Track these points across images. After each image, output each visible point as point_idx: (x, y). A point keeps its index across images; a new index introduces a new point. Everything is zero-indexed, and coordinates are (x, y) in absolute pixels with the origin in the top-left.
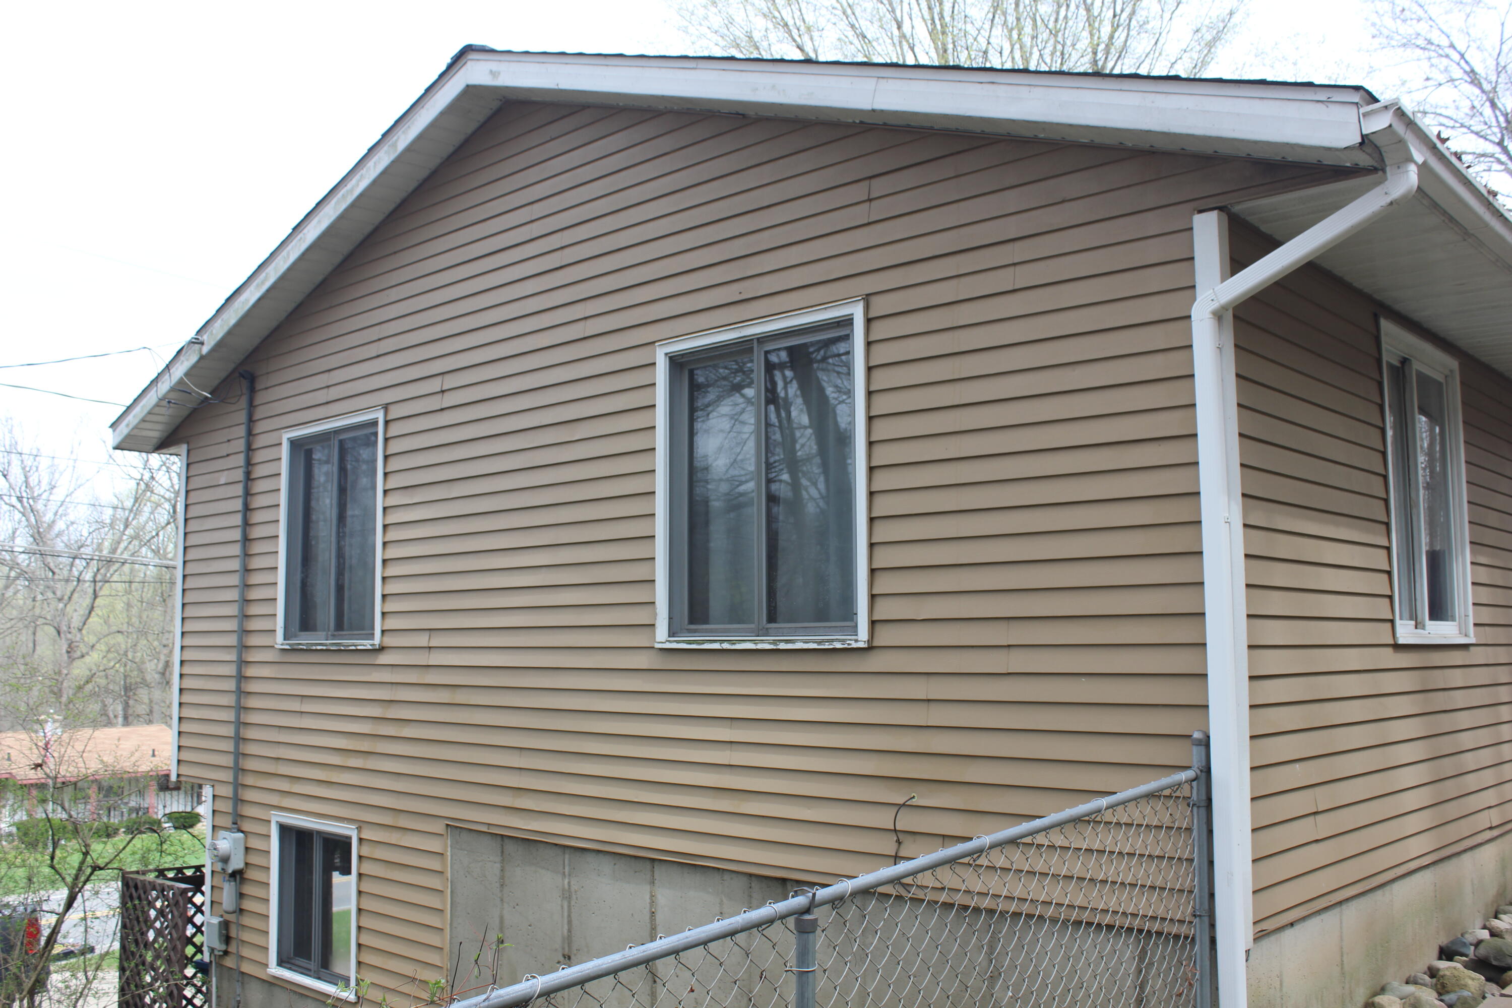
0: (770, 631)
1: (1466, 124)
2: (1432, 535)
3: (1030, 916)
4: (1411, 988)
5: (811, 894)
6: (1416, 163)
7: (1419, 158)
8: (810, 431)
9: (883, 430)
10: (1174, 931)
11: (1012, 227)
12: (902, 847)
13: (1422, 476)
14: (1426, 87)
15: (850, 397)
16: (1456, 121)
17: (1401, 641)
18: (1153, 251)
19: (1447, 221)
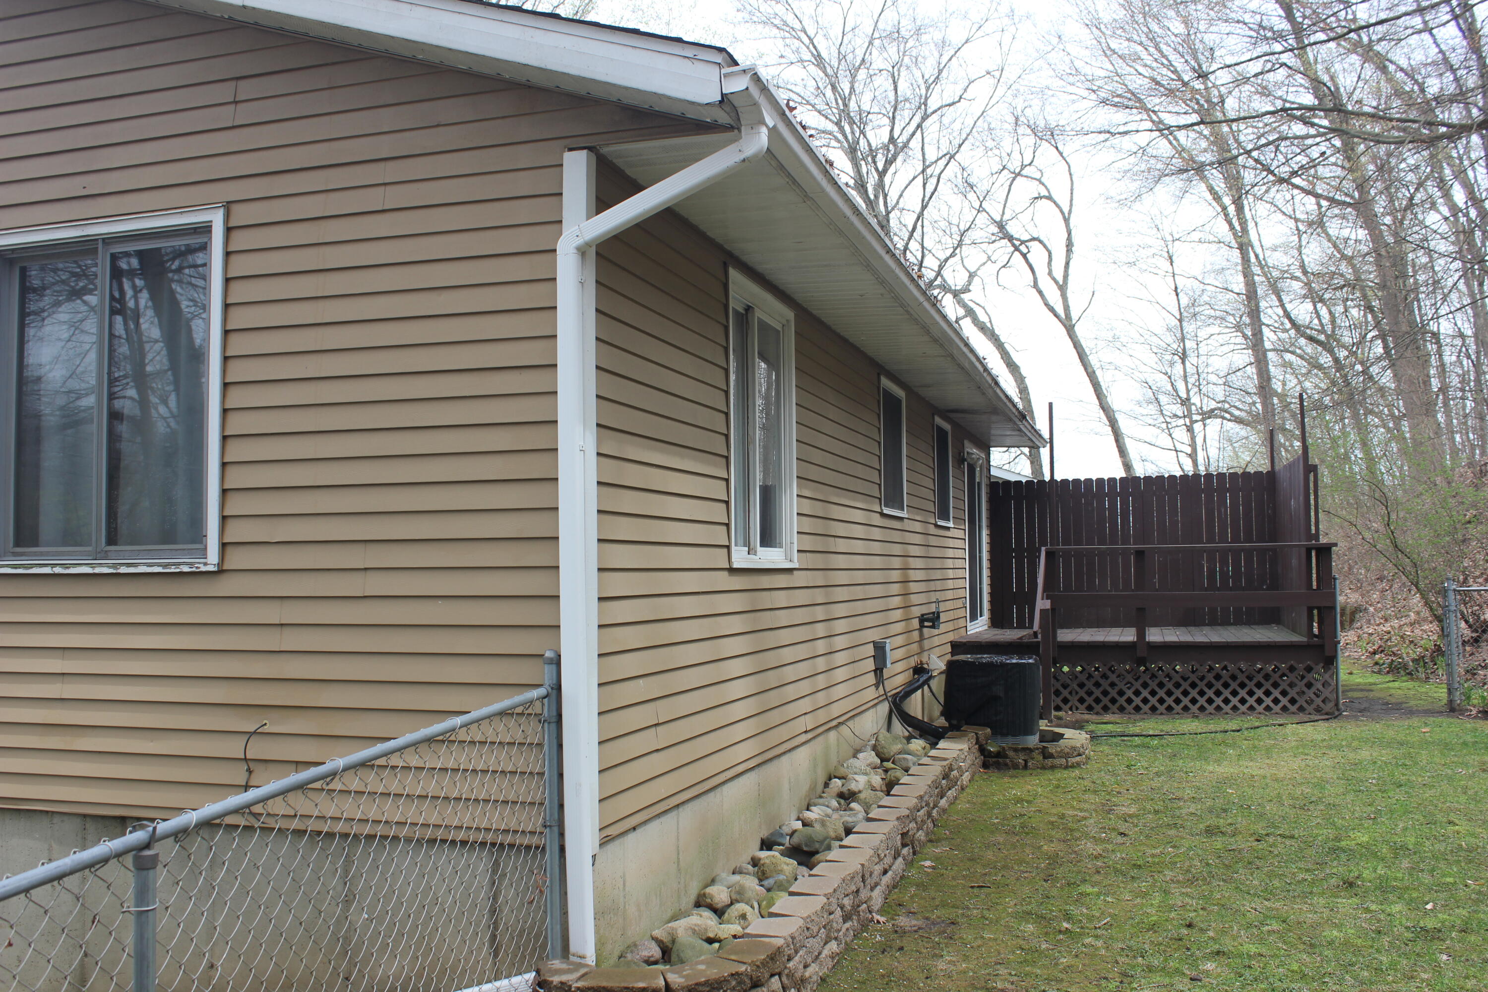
0: (109, 554)
1: (812, 102)
2: (766, 472)
3: (384, 837)
4: (737, 877)
5: (151, 829)
6: (767, 126)
7: (770, 123)
8: (162, 344)
9: (239, 345)
10: (526, 842)
11: (384, 146)
12: (253, 775)
13: (759, 418)
14: (780, 64)
15: (205, 311)
16: (803, 98)
17: (735, 566)
18: (524, 184)
19: (790, 183)
